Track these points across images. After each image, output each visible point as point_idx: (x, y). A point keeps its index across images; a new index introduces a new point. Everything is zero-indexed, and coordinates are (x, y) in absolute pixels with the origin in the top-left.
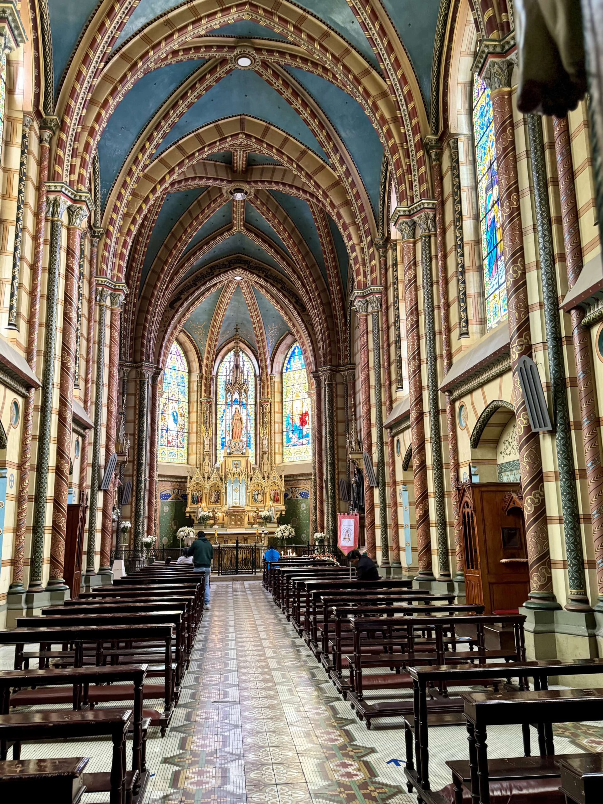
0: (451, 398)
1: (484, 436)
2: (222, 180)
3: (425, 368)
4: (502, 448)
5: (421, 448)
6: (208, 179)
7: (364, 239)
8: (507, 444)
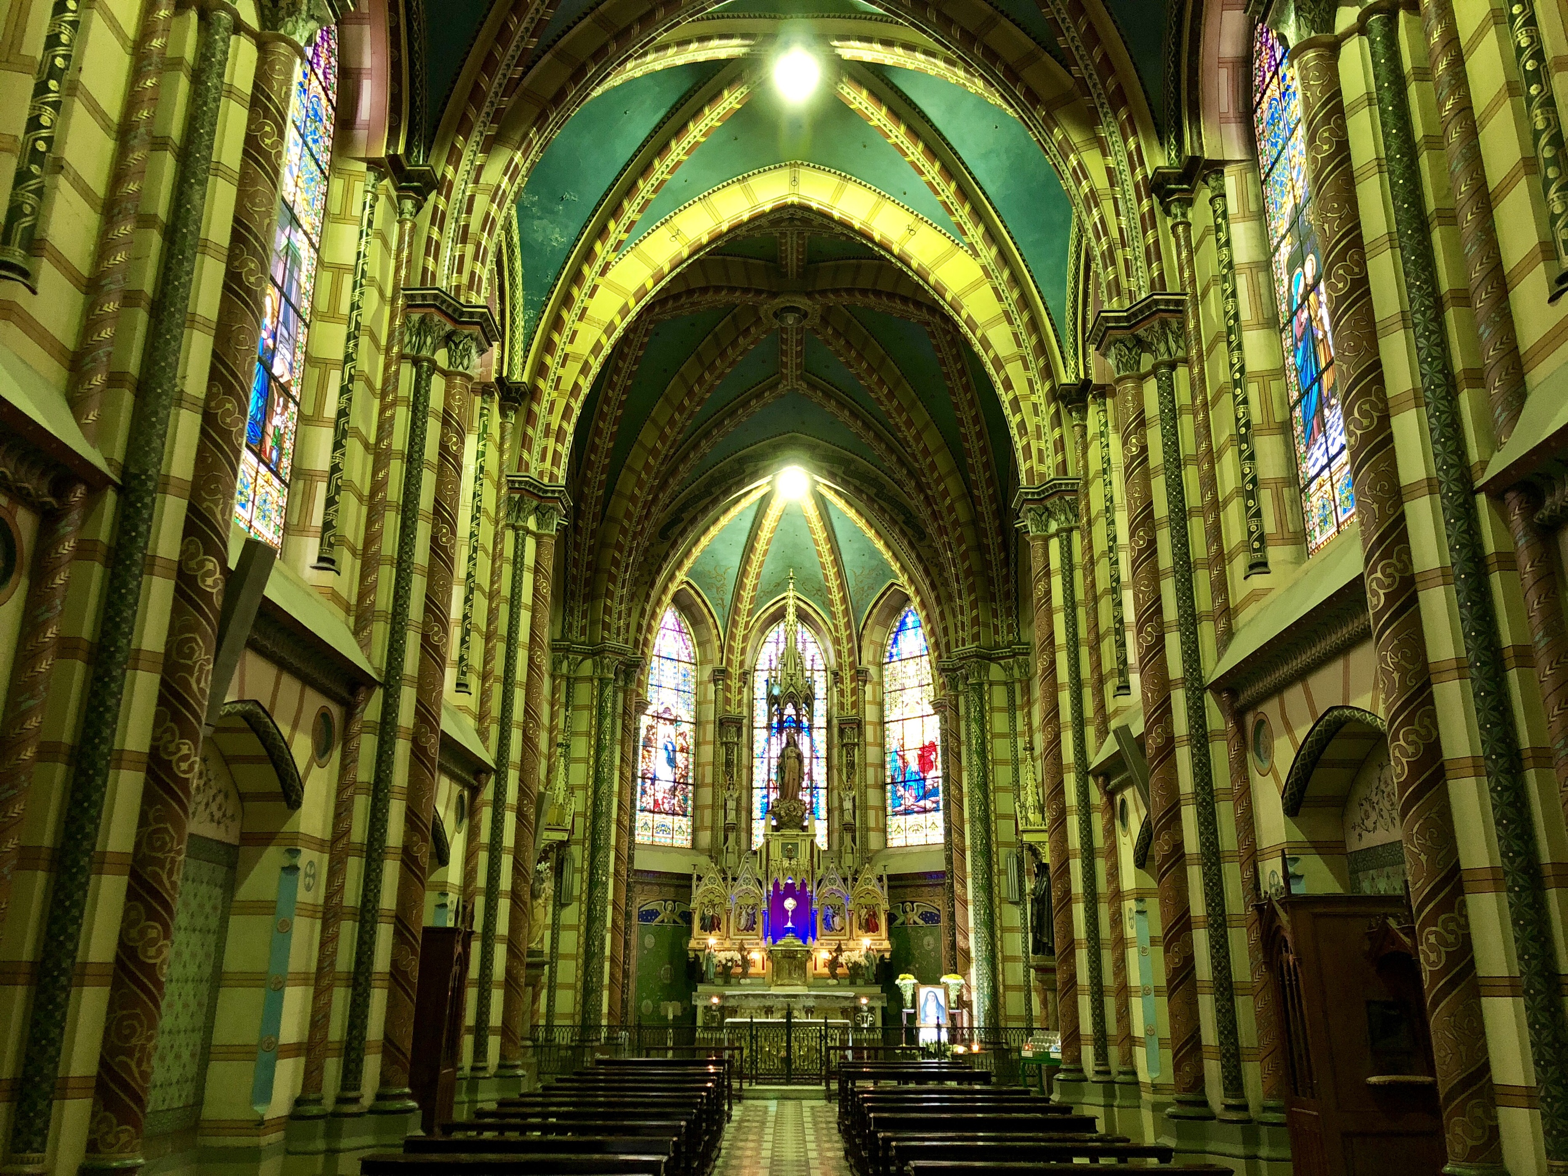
0: (1237, 705)
1: (1312, 790)
2: (759, 292)
3: (1173, 642)
4: (1356, 816)
5: (1173, 817)
6: (732, 290)
7: (1038, 386)
8: (1367, 806)
